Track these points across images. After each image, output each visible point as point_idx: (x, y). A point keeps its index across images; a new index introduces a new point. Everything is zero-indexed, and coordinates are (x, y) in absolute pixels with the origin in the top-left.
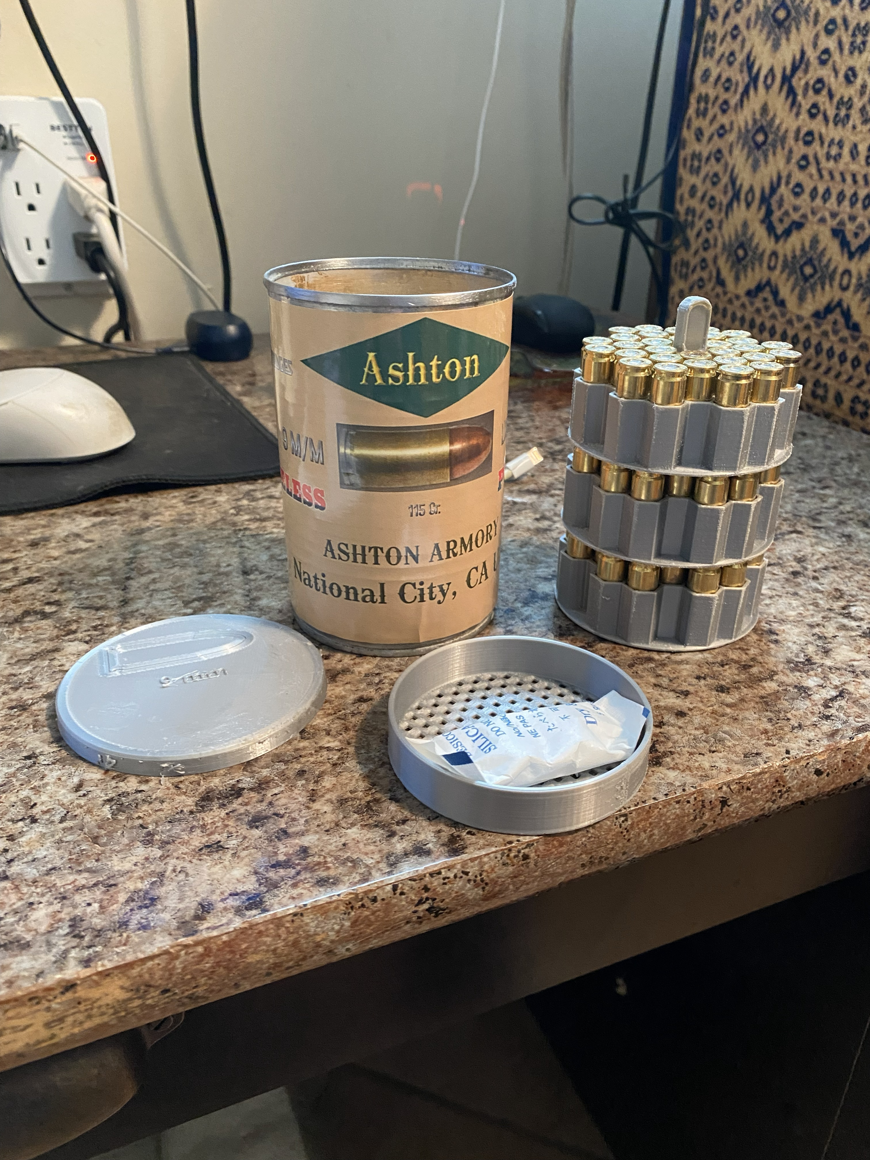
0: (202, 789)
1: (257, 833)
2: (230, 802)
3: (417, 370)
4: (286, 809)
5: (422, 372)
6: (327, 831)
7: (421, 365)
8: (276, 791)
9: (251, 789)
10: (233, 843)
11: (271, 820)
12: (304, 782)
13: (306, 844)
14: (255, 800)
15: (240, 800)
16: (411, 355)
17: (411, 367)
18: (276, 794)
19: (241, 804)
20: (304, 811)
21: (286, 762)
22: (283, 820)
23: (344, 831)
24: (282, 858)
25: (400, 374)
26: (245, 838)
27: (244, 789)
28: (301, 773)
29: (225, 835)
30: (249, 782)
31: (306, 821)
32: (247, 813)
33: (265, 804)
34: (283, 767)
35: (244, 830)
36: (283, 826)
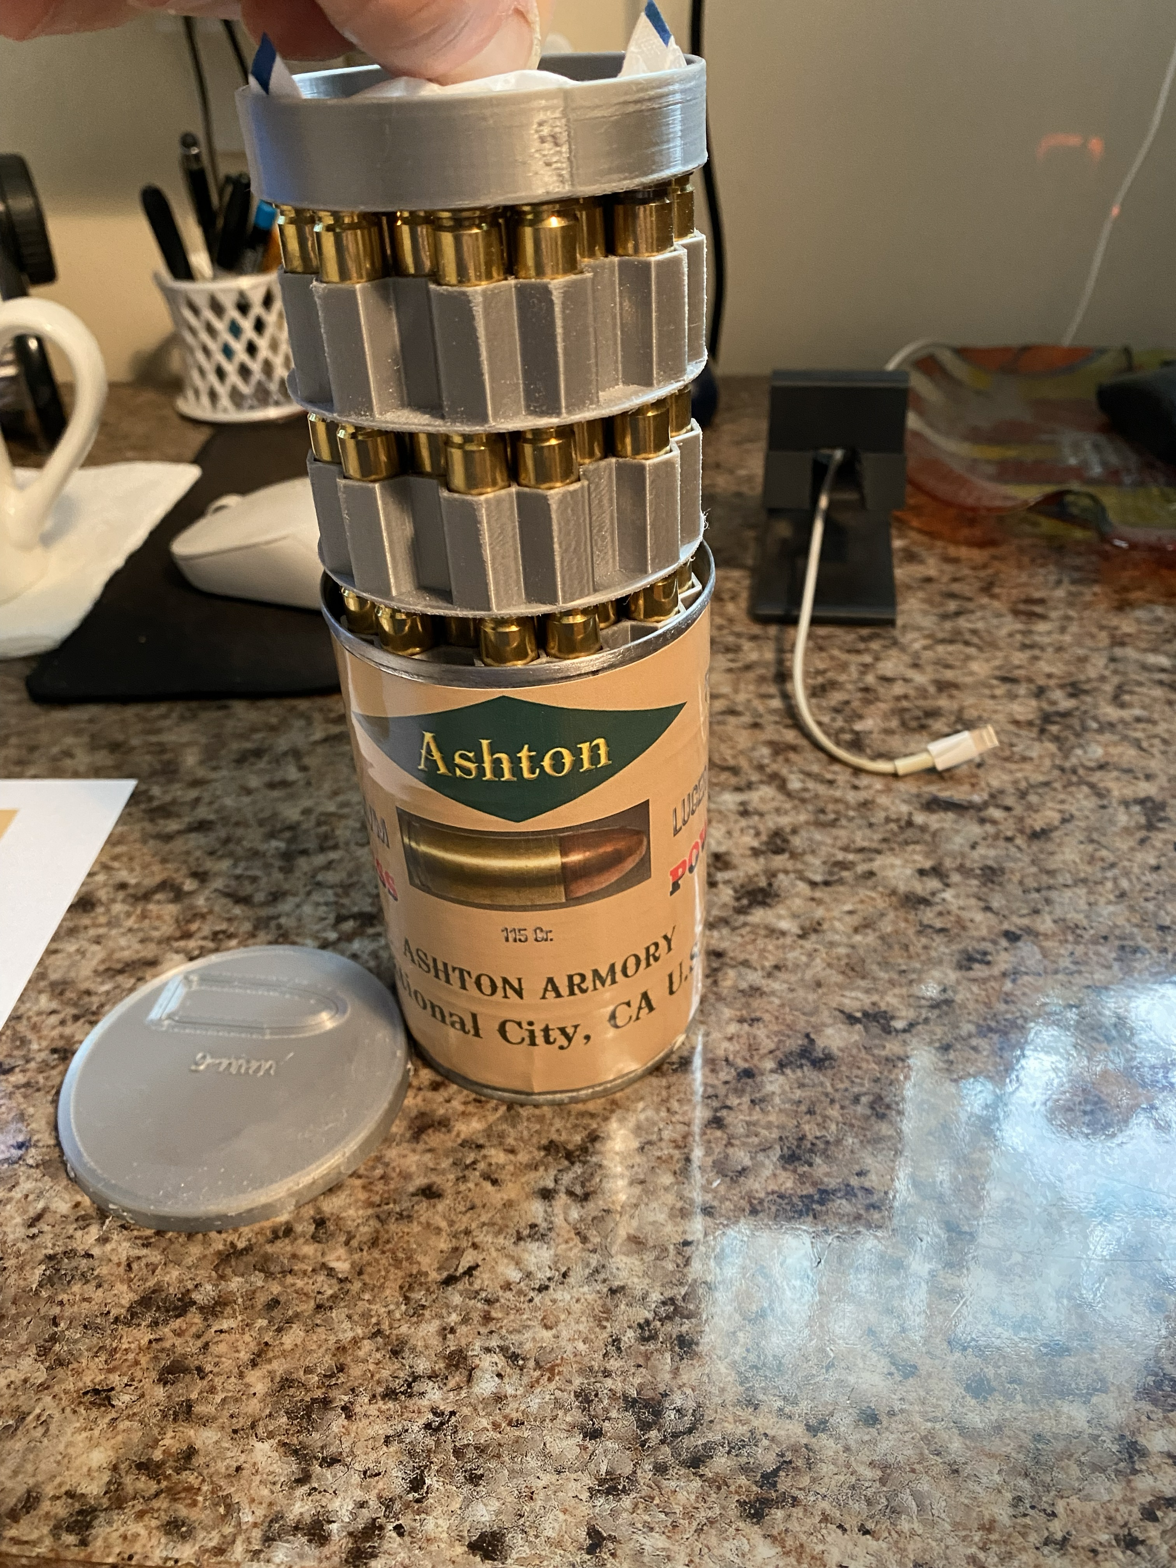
0: (151, 1283)
1: (160, 1393)
2: (166, 1322)
3: (497, 763)
4: (216, 1364)
5: (506, 766)
6: (235, 1432)
7: (503, 756)
8: (225, 1325)
9: (201, 1309)
10: (123, 1399)
11: (188, 1378)
12: (264, 1323)
14: (194, 1330)
15: (177, 1324)
16: (485, 743)
17: (487, 757)
18: (221, 1331)
19: (174, 1331)
20: (233, 1379)
21: (269, 1275)
22: (202, 1384)
23: (253, 1441)
24: (157, 1455)
25: (472, 766)
26: (142, 1396)
27: (195, 1303)
28: (274, 1304)
29: (125, 1380)
30: (208, 1294)
31: (224, 1400)
32: (170, 1351)
33: (199, 1343)
34: (260, 1283)
35: (149, 1381)
36: (194, 1396)
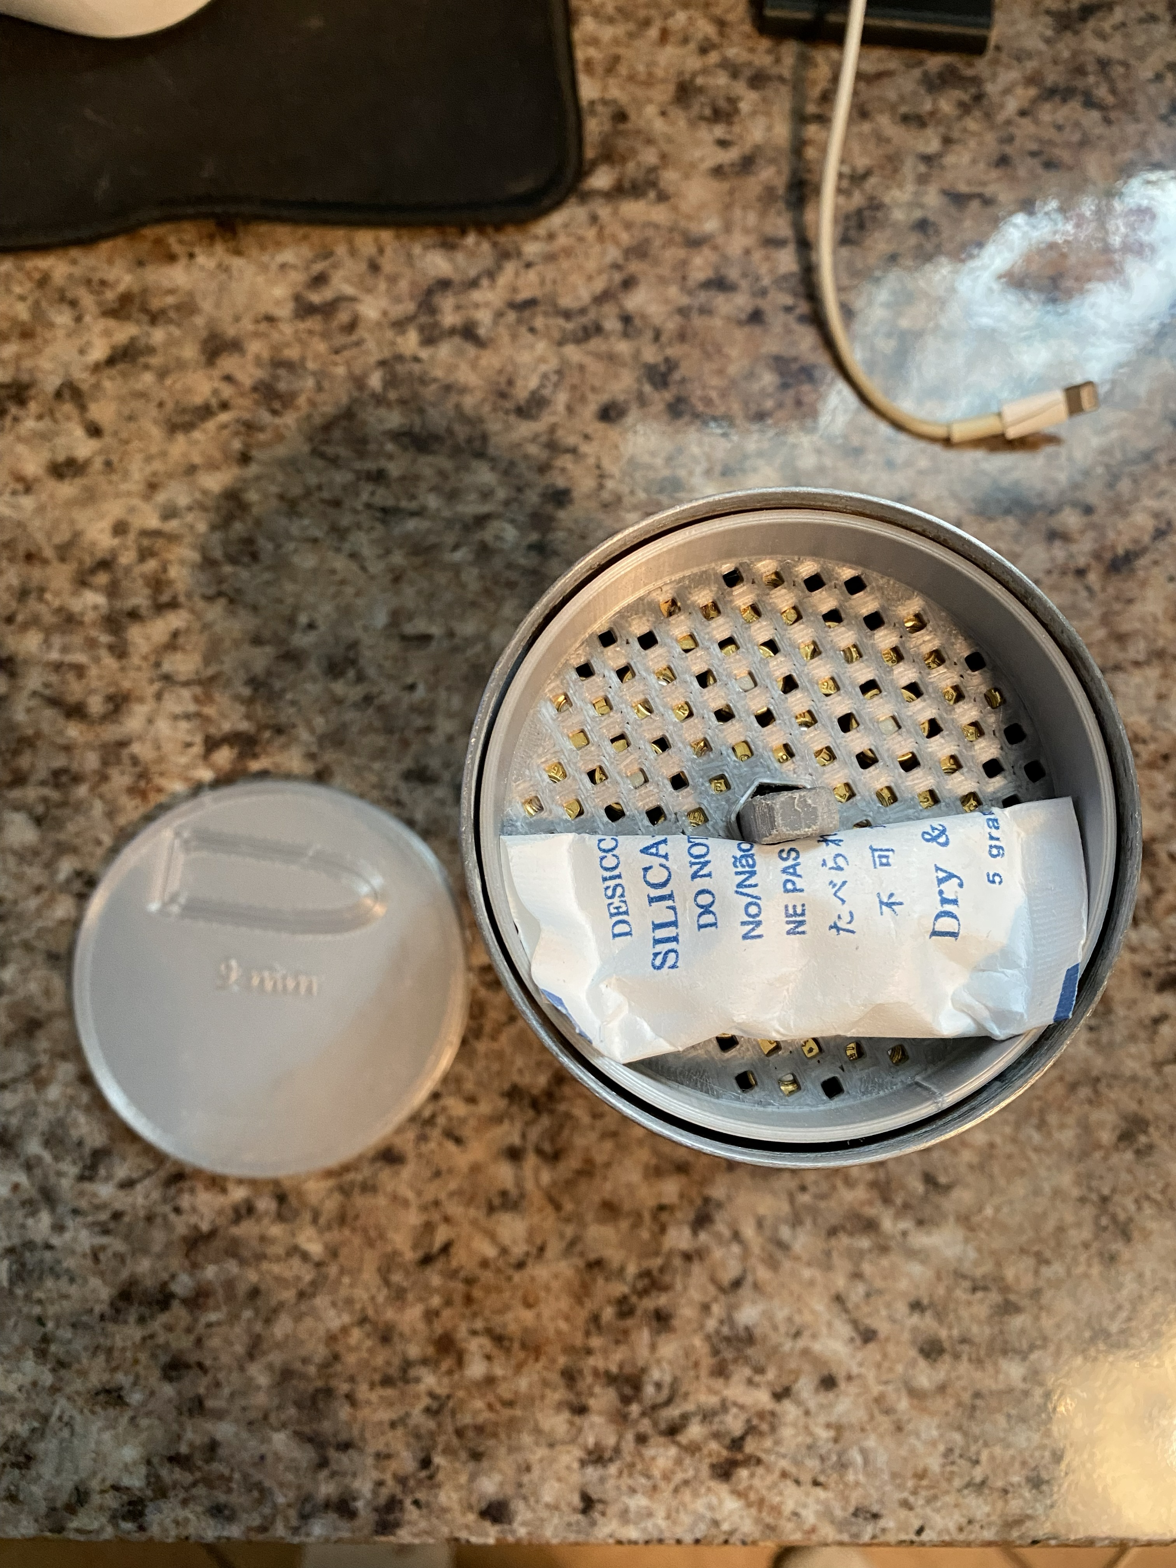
0: (125, 1274)
1: (168, 1390)
2: (153, 1317)
4: (215, 1359)
6: (250, 1424)
8: (213, 1317)
9: (185, 1302)
10: (135, 1398)
11: (191, 1373)
12: (251, 1313)
13: (219, 1437)
14: (183, 1323)
15: (164, 1318)
18: (210, 1325)
19: (164, 1326)
20: (235, 1373)
21: (243, 1262)
22: (206, 1379)
23: (269, 1431)
24: (184, 1449)
26: (153, 1393)
27: (175, 1295)
28: (255, 1293)
29: (131, 1378)
30: (186, 1285)
31: (232, 1394)
32: (166, 1346)
33: (192, 1338)
34: (235, 1271)
35: (154, 1378)
36: (202, 1390)
